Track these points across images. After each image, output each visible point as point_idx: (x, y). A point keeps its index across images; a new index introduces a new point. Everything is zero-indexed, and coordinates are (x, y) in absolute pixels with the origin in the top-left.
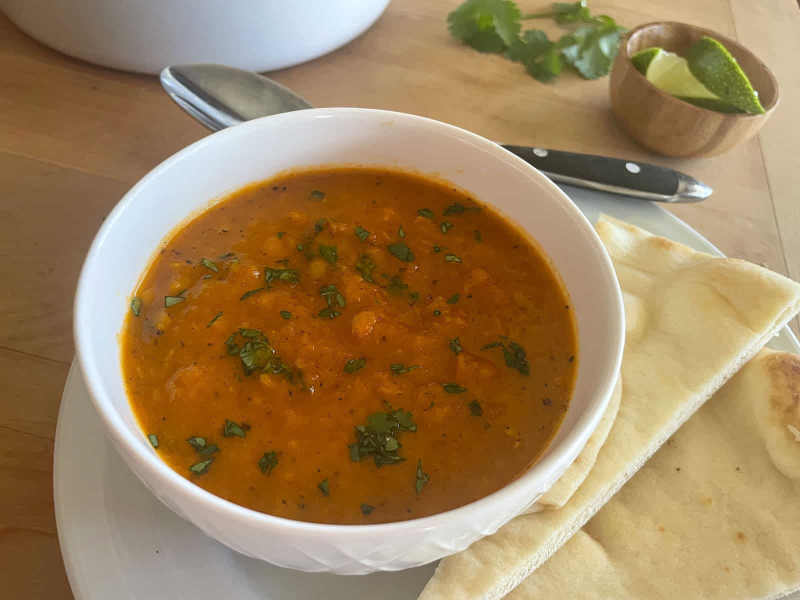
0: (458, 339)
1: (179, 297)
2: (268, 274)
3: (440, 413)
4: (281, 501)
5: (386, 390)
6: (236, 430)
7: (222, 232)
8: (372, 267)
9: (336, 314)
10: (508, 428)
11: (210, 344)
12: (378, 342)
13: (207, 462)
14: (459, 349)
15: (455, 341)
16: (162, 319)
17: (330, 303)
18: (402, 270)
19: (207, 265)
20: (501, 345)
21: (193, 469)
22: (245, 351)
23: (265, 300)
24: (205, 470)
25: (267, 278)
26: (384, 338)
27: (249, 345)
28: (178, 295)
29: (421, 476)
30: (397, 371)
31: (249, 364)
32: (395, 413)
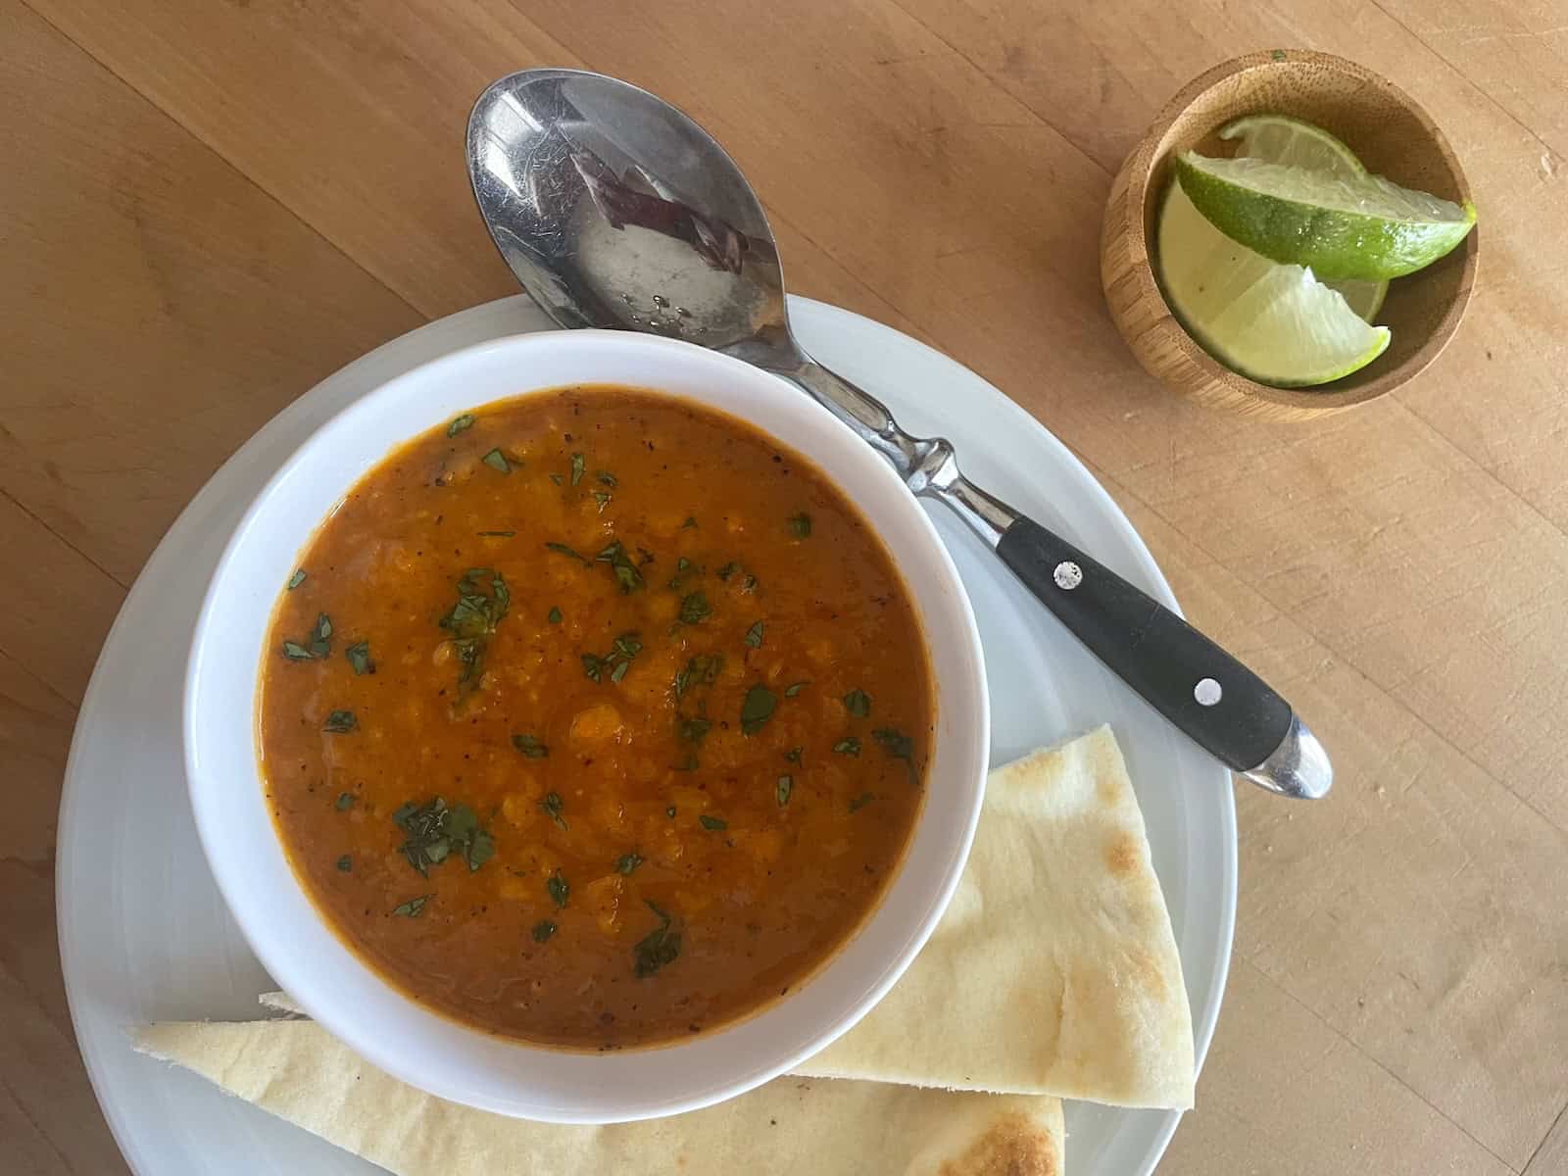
0: (644, 859)
1: (507, 463)
2: (611, 551)
3: (511, 890)
4: (303, 764)
5: (508, 805)
6: (360, 661)
7: (647, 444)
8: (708, 679)
9: (596, 678)
10: (539, 984)
11: (457, 552)
12: (579, 756)
13: (305, 654)
14: (628, 869)
15: (638, 858)
16: (463, 468)
17: (610, 659)
18: (726, 725)
19: (575, 466)
20: (668, 923)
21: (289, 645)
22: (471, 601)
23: (565, 574)
24: (296, 659)
25: (604, 553)
26: (589, 762)
27: (483, 599)
28: (511, 460)
29: (415, 906)
30: (552, 803)
31: (456, 617)
32: (485, 834)
